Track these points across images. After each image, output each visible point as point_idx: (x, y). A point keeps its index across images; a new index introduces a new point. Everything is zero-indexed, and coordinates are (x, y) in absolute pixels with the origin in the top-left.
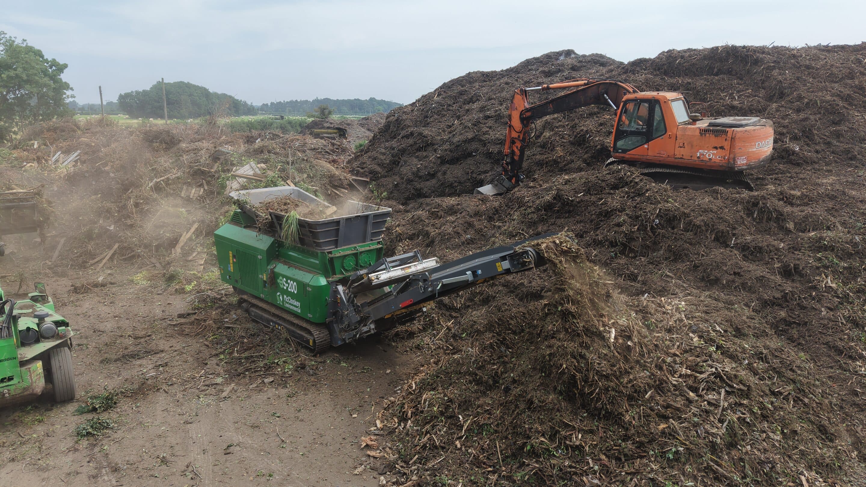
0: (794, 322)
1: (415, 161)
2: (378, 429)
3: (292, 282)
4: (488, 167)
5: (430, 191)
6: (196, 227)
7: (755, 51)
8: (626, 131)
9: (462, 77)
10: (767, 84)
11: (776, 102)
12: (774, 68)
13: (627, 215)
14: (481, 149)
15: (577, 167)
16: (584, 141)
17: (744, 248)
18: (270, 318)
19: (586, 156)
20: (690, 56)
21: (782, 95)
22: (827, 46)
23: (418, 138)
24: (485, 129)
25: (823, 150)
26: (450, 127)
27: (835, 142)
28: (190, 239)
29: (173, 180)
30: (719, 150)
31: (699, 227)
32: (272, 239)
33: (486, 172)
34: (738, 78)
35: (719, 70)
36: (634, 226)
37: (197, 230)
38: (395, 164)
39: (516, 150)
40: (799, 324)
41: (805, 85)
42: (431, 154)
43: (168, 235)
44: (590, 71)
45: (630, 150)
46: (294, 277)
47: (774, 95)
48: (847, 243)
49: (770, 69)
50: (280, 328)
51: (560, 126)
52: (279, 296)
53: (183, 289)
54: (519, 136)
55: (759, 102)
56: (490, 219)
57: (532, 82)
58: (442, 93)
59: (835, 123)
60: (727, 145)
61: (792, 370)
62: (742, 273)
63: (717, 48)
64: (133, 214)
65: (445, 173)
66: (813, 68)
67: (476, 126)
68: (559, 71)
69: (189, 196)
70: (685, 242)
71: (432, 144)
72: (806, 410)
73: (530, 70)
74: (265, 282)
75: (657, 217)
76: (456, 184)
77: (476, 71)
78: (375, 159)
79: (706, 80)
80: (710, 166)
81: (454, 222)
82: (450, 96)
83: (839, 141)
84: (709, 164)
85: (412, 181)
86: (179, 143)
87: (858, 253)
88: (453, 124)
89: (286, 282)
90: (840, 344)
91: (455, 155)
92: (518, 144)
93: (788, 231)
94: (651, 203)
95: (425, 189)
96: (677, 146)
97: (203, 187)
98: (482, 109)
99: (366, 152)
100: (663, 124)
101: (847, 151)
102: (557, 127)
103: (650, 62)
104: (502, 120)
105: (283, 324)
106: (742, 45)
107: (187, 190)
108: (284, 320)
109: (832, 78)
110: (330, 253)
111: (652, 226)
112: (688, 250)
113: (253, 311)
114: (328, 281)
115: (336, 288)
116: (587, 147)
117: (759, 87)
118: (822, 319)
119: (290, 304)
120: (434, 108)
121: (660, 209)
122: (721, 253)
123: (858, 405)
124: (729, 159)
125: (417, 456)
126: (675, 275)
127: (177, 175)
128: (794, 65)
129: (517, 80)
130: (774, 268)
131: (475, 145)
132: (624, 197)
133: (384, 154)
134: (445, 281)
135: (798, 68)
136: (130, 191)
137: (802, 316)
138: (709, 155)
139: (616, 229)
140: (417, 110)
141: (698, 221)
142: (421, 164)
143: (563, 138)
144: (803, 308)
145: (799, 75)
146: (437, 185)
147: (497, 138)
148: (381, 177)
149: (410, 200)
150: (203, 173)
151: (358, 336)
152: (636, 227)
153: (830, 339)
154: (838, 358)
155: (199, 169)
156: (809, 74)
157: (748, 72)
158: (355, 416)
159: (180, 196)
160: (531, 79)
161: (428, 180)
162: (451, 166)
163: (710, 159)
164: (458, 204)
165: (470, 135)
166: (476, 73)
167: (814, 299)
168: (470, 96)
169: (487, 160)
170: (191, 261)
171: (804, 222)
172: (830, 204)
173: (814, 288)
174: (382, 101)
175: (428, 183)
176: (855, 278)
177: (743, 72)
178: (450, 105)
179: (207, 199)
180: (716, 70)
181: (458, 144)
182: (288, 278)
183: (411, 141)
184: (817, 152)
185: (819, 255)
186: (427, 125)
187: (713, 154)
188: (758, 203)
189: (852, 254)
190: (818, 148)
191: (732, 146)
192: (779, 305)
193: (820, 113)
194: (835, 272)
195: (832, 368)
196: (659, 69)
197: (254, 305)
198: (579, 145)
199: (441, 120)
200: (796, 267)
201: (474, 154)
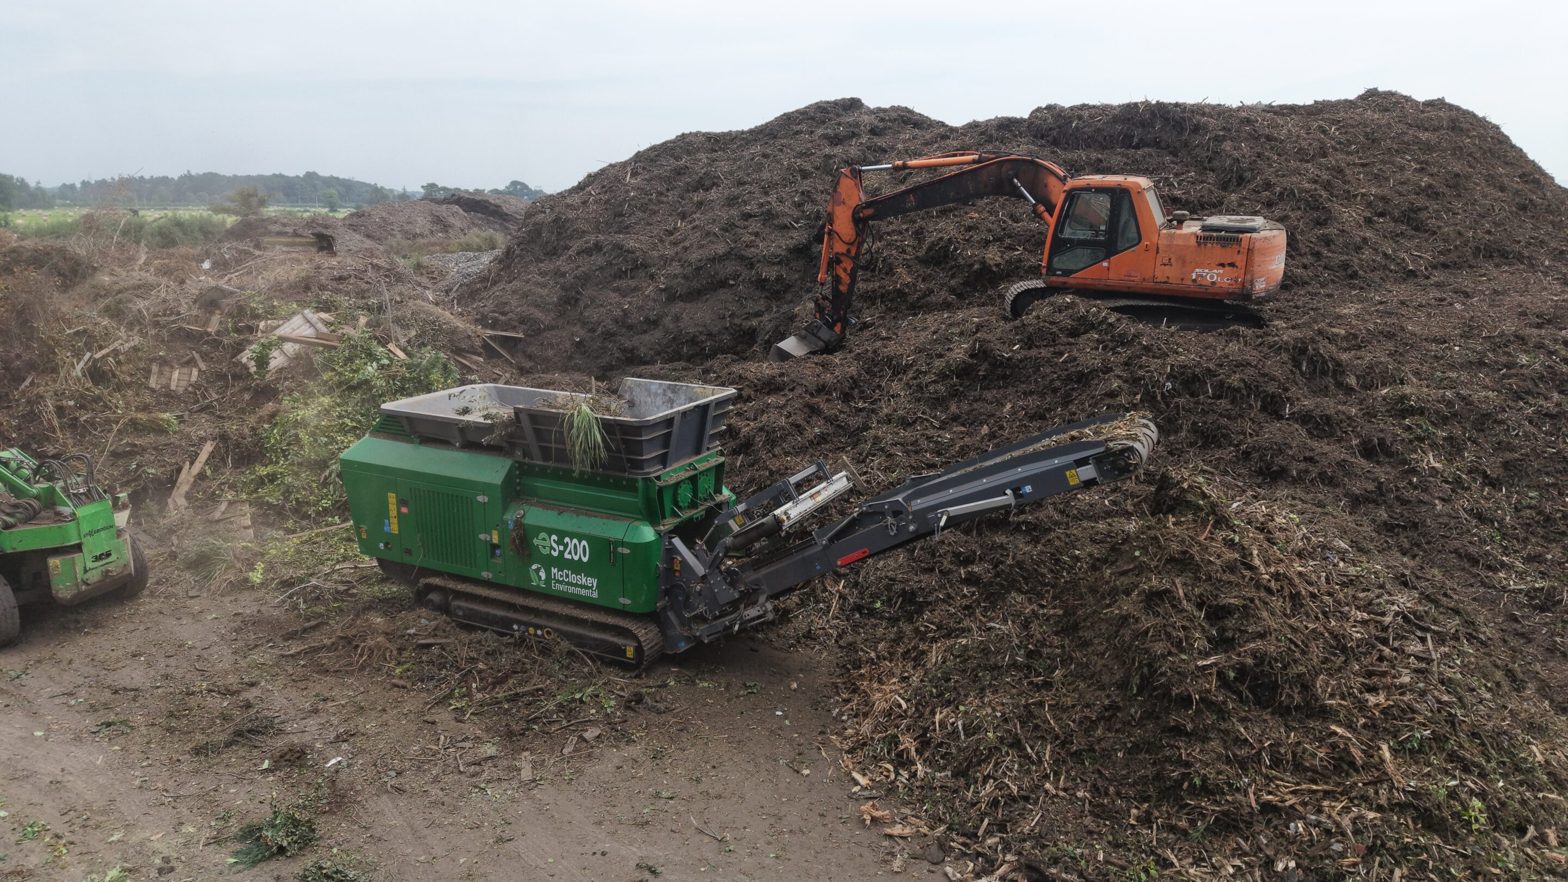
0: (1398, 526)
1: (614, 297)
2: (864, 788)
3: (575, 541)
4: (761, 305)
5: (652, 352)
6: (211, 449)
7: (1193, 112)
8: (1070, 241)
9: (670, 142)
10: (1216, 163)
11: (1233, 191)
12: (1224, 138)
13: (1119, 377)
14: (745, 273)
15: (941, 300)
16: (946, 256)
17: (1305, 418)
18: (511, 615)
19: (953, 282)
20: (1091, 117)
21: (1241, 181)
22: (1270, 106)
23: (614, 254)
24: (747, 238)
25: (1312, 264)
26: (671, 233)
27: (1325, 252)
28: (201, 476)
29: (126, 353)
30: (1227, 268)
31: (1238, 390)
32: (508, 463)
33: (758, 314)
34: (1171, 153)
35: (1141, 140)
36: (1135, 394)
37: (212, 455)
38: (570, 304)
39: (843, 275)
40: (1404, 528)
41: (1270, 166)
42: (644, 285)
43: (153, 471)
44: (902, 136)
45: (1076, 271)
46: (581, 531)
47: (1230, 180)
48: (1438, 401)
49: (1217, 139)
50: (539, 632)
51: (893, 231)
52: (537, 570)
53: (246, 580)
54: (849, 251)
55: (1211, 191)
56: (846, 397)
57: (812, 154)
58: (640, 170)
59: (1319, 223)
60: (1240, 260)
61: (1445, 595)
62: (1317, 458)
63: (1136, 104)
64: (54, 432)
65: (677, 319)
66: (1276, 140)
67: (727, 231)
68: (854, 135)
69: (167, 386)
70: (1221, 415)
71: (645, 266)
72: (1487, 650)
73: (798, 133)
74: (494, 547)
75: (1168, 378)
76: (703, 338)
77: (694, 131)
78: (525, 295)
79: (1123, 155)
80: (1213, 294)
81: (784, 406)
82: (659, 177)
83: (1329, 251)
84: (1211, 290)
85: (614, 335)
86: (92, 275)
87: (1455, 415)
88: (675, 229)
89: (559, 542)
90: (1473, 550)
91: (695, 284)
92: (848, 264)
93: (1349, 390)
94: (1154, 357)
95: (643, 349)
96: (1159, 262)
97: (196, 365)
98: (731, 201)
99: (495, 283)
100: (1134, 229)
101: (1345, 266)
102: (888, 234)
103: (1026, 124)
104: (775, 222)
105: (551, 624)
106: (1173, 101)
107: (161, 373)
108: (551, 615)
109: (1302, 155)
110: (658, 478)
111: (1163, 394)
112: (1226, 427)
113: (459, 608)
114: (658, 533)
115: (671, 543)
116: (952, 268)
117: (1205, 169)
118: (1439, 516)
119: (568, 584)
120: (633, 198)
121: (1172, 366)
122: (1280, 430)
123: (1522, 635)
124: (1243, 283)
125: (986, 821)
126: (1216, 468)
127: (132, 344)
128: (1250, 134)
129: (781, 151)
130: (1352, 447)
131: (730, 268)
132: (1097, 349)
133: (543, 286)
134: (954, 510)
135: (1256, 139)
136: (27, 383)
137: (1406, 515)
138: (1212, 277)
139: (1107, 401)
140: (596, 202)
141: (1235, 380)
142: (630, 303)
143: (904, 252)
144: (1404, 502)
145: (1259, 150)
146: (665, 341)
147: (773, 254)
148: (545, 330)
149: (611, 370)
150: (189, 335)
151: (736, 628)
152: (1138, 397)
153: (1457, 544)
154: (1475, 570)
155: (180, 329)
156: (1272, 148)
157: (1186, 144)
158: (806, 772)
159: (148, 388)
160: (809, 149)
161: (645, 332)
162: (688, 305)
163: (1213, 283)
164: (782, 375)
165: (721, 249)
166: (697, 134)
167: (1415, 488)
168: (697, 178)
169: (758, 293)
170: (218, 521)
171: (1368, 374)
172: (1390, 346)
173: (1413, 471)
174: (332, 178)
175: (646, 338)
176: (1460, 451)
177: (1177, 144)
178: (661, 194)
179: (211, 391)
180: (1136, 140)
181: (699, 264)
182: (561, 534)
183: (599, 260)
184: (1305, 267)
185: (1407, 421)
186: (625, 229)
187: (1218, 275)
188: (1307, 349)
189: (1447, 418)
190: (1305, 261)
191: (1249, 263)
192: (1374, 501)
193: (1299, 208)
194: (1434, 446)
195: (1471, 585)
196: (1042, 137)
197: (459, 595)
198: (938, 263)
199: (650, 221)
200: (1382, 442)
201: (731, 282)
